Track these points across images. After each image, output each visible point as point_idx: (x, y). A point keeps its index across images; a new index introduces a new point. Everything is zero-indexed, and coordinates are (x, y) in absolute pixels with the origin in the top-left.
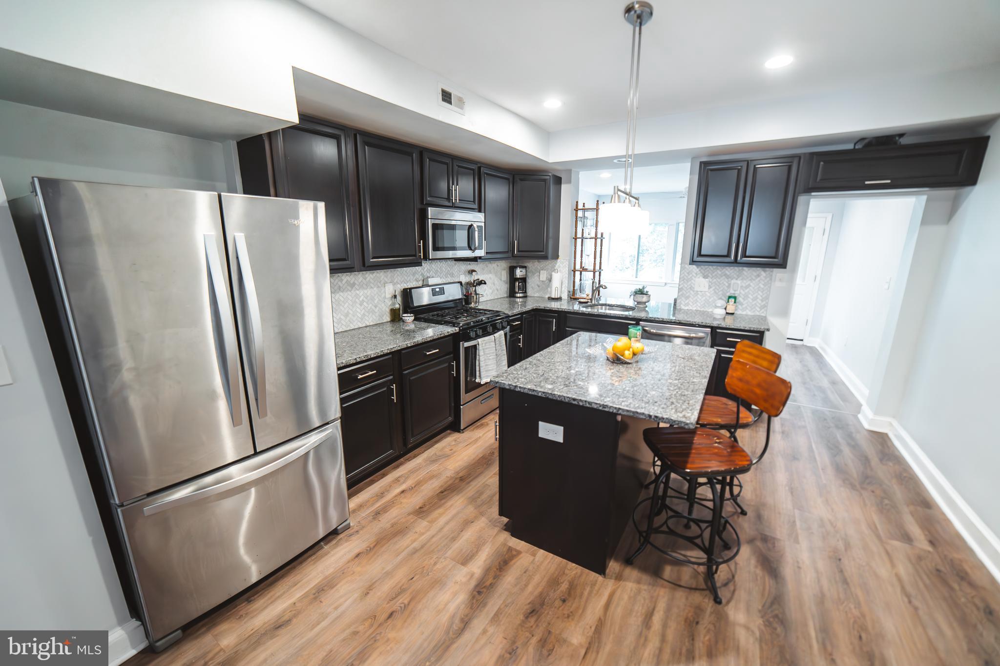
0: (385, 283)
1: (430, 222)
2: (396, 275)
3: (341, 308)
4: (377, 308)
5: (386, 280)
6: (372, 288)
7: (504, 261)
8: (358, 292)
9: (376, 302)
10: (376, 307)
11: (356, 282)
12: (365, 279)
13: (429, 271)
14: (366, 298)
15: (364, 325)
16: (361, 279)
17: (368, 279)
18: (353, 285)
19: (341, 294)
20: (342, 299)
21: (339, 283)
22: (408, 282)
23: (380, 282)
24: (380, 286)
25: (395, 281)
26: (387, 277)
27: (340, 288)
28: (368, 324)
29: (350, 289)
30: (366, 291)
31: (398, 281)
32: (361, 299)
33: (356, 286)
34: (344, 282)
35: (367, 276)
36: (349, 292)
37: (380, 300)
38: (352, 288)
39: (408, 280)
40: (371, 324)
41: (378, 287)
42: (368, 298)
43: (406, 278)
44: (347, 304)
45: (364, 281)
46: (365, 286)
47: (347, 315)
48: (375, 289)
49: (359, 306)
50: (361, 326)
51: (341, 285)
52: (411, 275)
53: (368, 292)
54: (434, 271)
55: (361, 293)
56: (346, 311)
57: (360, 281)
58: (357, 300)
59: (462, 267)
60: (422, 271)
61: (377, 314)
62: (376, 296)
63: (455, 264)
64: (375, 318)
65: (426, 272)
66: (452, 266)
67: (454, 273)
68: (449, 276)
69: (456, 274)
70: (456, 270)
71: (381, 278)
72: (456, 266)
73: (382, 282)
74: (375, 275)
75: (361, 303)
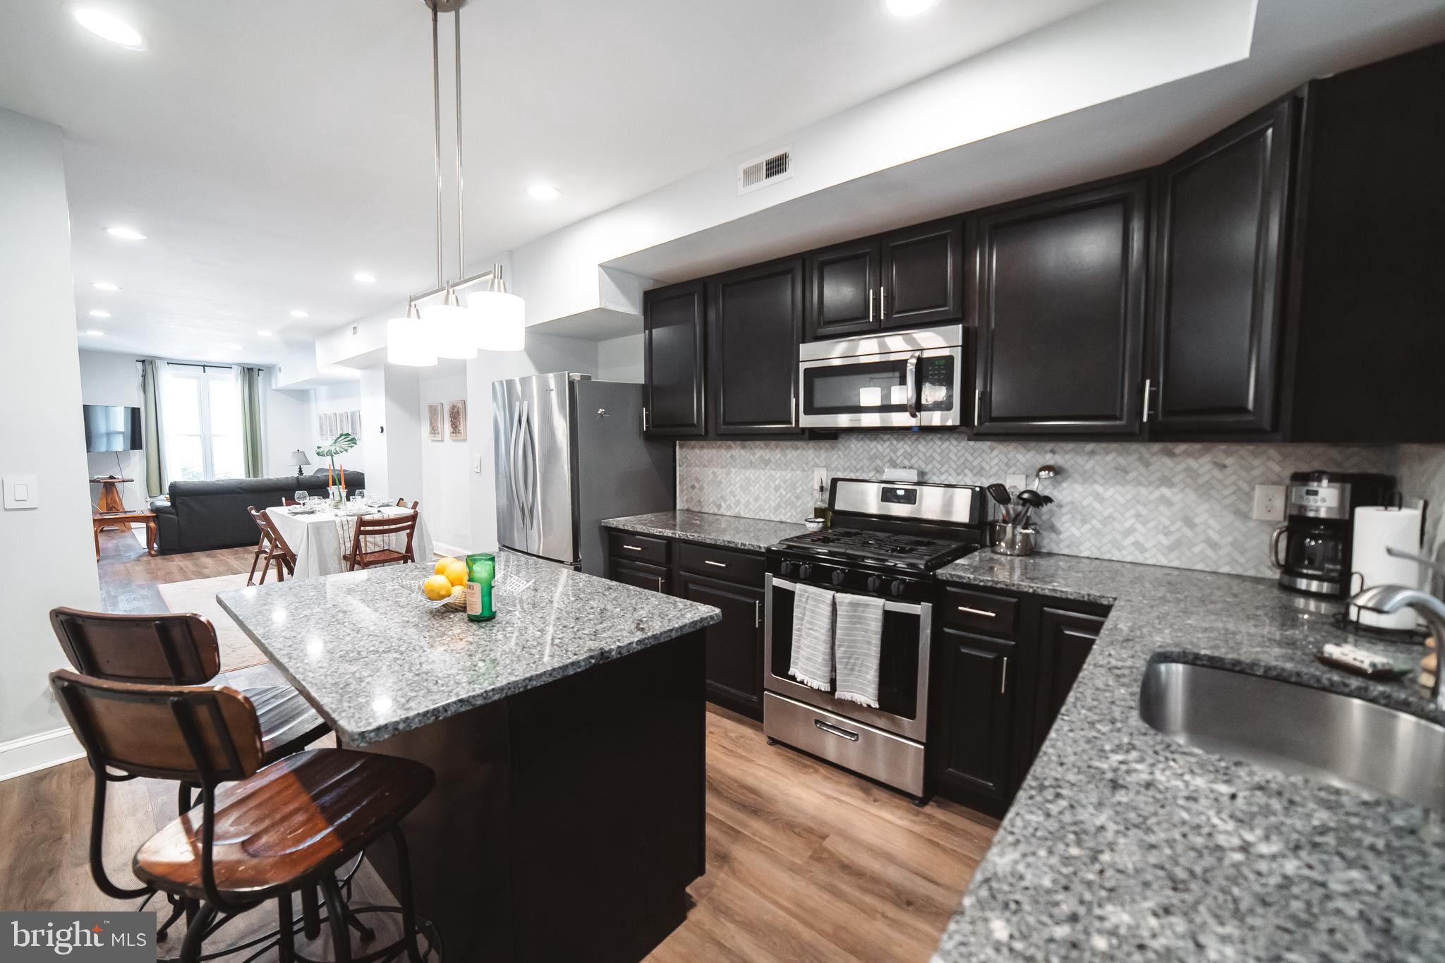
0: (816, 465)
1: (802, 367)
2: (836, 456)
3: (751, 488)
4: (800, 502)
5: (818, 462)
6: (793, 470)
7: (1272, 452)
8: (773, 472)
9: (798, 491)
10: (798, 498)
11: (772, 459)
12: (785, 456)
13: (909, 457)
14: (785, 483)
15: (778, 519)
16: (779, 455)
17: (788, 458)
18: (767, 462)
19: (753, 471)
20: (753, 478)
21: (752, 457)
22: (857, 470)
23: (807, 464)
24: (806, 468)
25: (833, 466)
26: (818, 458)
27: (751, 462)
28: (784, 520)
29: (763, 466)
30: (784, 473)
31: (840, 467)
32: (777, 483)
33: (771, 465)
34: (757, 456)
35: (788, 452)
36: (762, 471)
37: (803, 490)
38: (766, 466)
39: (858, 467)
40: (789, 521)
41: (804, 470)
42: (787, 483)
43: (854, 463)
44: (758, 485)
45: (783, 459)
46: (784, 467)
47: (757, 499)
48: (798, 472)
49: (773, 492)
50: (773, 518)
51: (753, 461)
52: (865, 460)
53: (788, 475)
54: (924, 458)
55: (778, 474)
56: (756, 494)
57: (777, 458)
58: (771, 483)
59: (1019, 456)
60: (892, 454)
61: (799, 509)
62: (800, 482)
63: (992, 449)
64: (794, 513)
65: (901, 458)
66: (980, 451)
67: (987, 468)
68: (966, 471)
69: (993, 471)
70: (996, 461)
71: (810, 458)
72: (995, 453)
73: (812, 463)
74: (799, 452)
75: (777, 489)
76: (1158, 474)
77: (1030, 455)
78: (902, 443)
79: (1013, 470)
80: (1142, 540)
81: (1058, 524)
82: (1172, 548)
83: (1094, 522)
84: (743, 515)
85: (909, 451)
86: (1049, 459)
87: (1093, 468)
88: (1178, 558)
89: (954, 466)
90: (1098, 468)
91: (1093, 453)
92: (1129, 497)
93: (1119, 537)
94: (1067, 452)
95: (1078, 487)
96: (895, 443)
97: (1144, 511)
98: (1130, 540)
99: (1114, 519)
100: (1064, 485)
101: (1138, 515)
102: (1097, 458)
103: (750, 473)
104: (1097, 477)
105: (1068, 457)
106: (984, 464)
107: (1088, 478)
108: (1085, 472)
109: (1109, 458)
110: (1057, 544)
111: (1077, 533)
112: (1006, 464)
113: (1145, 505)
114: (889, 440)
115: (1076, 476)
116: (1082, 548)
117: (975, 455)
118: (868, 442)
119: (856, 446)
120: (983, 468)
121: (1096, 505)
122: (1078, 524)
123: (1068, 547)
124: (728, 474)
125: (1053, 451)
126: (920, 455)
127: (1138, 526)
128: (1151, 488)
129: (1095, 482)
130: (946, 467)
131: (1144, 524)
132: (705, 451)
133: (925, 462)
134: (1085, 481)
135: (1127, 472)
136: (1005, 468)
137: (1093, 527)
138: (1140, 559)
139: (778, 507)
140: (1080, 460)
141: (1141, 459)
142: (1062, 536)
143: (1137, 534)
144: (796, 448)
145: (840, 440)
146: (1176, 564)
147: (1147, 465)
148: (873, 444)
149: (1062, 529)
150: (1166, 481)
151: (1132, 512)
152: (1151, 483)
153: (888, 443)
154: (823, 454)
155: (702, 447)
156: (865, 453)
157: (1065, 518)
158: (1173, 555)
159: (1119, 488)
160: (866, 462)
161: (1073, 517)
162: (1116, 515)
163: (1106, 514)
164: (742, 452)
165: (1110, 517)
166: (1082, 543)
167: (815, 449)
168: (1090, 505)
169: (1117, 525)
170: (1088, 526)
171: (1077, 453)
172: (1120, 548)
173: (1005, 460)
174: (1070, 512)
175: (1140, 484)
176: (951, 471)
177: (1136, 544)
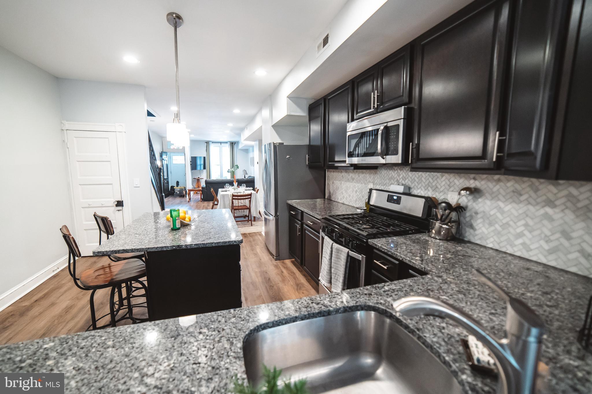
0: (370, 182)
1: (348, 134)
2: (377, 177)
3: (348, 191)
4: (364, 199)
5: (370, 180)
6: (362, 183)
8: (355, 184)
9: (363, 194)
10: (363, 197)
11: (355, 178)
12: (359, 177)
13: (404, 179)
14: (359, 189)
16: (357, 176)
17: (361, 177)
18: (353, 179)
22: (384, 185)
23: (366, 181)
25: (375, 182)
26: (370, 178)
30: (359, 185)
31: (378, 183)
32: (356, 189)
33: (355, 180)
34: (350, 176)
35: (360, 175)
36: (352, 183)
37: (365, 193)
38: (353, 181)
39: (385, 183)
41: (365, 184)
43: (383, 181)
44: (350, 190)
46: (359, 182)
47: (350, 196)
48: (363, 185)
50: (355, 205)
51: (349, 178)
54: (411, 180)
55: (357, 185)
56: (349, 194)
58: (354, 189)
59: (456, 181)
60: (398, 177)
61: (363, 202)
62: (364, 189)
63: (442, 176)
64: (362, 204)
65: (402, 179)
66: (436, 177)
67: (439, 187)
68: (429, 188)
69: (441, 190)
70: (444, 183)
71: (368, 178)
72: (444, 178)
73: (368, 181)
74: (364, 175)
75: (356, 192)
76: (544, 198)
77: (461, 180)
78: (402, 171)
79: (452, 189)
80: (528, 242)
81: (475, 224)
82: (551, 252)
83: (497, 226)
84: (345, 203)
85: (405, 176)
86: (472, 184)
87: (498, 190)
88: (556, 260)
89: (424, 185)
90: (501, 191)
91: (499, 180)
92: (521, 211)
93: (512, 238)
94: (482, 180)
95: (488, 202)
96: (399, 171)
97: (531, 223)
98: (520, 241)
99: (509, 225)
100: (480, 200)
101: (526, 225)
102: (501, 184)
103: (348, 184)
104: (500, 197)
105: (483, 182)
106: (438, 185)
107: (495, 197)
108: (493, 193)
109: (509, 184)
110: (474, 236)
111: (486, 232)
112: (449, 185)
113: (532, 219)
114: (397, 170)
115: (487, 195)
116: (488, 241)
117: (434, 179)
118: (389, 171)
119: (384, 172)
120: (437, 187)
121: (499, 215)
122: (487, 226)
123: (480, 239)
124: (341, 184)
125: (474, 179)
126: (409, 178)
127: (526, 233)
128: (538, 207)
129: (499, 200)
130: (420, 185)
131: (530, 232)
132: (335, 173)
133: (411, 182)
134: (493, 199)
135: (521, 195)
136: (448, 187)
137: (496, 229)
138: (526, 255)
139: (356, 201)
140: (490, 185)
141: (531, 186)
142: (477, 232)
143: (524, 238)
144: (363, 173)
145: (379, 169)
146: (553, 264)
147: (536, 190)
148: (391, 172)
149: (477, 228)
150: (550, 203)
151: (523, 222)
152: (538, 204)
153: (396, 171)
154: (372, 176)
155: (334, 172)
156: (387, 176)
157: (479, 221)
158: (552, 257)
159: (514, 205)
160: (388, 181)
161: (484, 221)
162: (511, 223)
163: (504, 221)
164: (346, 174)
165: (507, 223)
166: (488, 238)
167: (369, 174)
168: (495, 214)
169: (511, 230)
170: (492, 228)
171: (489, 180)
172: (513, 245)
173: (448, 183)
174: (482, 218)
175: (529, 203)
176: (422, 188)
177: (524, 244)
